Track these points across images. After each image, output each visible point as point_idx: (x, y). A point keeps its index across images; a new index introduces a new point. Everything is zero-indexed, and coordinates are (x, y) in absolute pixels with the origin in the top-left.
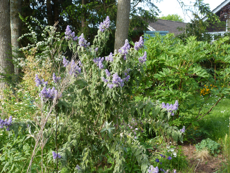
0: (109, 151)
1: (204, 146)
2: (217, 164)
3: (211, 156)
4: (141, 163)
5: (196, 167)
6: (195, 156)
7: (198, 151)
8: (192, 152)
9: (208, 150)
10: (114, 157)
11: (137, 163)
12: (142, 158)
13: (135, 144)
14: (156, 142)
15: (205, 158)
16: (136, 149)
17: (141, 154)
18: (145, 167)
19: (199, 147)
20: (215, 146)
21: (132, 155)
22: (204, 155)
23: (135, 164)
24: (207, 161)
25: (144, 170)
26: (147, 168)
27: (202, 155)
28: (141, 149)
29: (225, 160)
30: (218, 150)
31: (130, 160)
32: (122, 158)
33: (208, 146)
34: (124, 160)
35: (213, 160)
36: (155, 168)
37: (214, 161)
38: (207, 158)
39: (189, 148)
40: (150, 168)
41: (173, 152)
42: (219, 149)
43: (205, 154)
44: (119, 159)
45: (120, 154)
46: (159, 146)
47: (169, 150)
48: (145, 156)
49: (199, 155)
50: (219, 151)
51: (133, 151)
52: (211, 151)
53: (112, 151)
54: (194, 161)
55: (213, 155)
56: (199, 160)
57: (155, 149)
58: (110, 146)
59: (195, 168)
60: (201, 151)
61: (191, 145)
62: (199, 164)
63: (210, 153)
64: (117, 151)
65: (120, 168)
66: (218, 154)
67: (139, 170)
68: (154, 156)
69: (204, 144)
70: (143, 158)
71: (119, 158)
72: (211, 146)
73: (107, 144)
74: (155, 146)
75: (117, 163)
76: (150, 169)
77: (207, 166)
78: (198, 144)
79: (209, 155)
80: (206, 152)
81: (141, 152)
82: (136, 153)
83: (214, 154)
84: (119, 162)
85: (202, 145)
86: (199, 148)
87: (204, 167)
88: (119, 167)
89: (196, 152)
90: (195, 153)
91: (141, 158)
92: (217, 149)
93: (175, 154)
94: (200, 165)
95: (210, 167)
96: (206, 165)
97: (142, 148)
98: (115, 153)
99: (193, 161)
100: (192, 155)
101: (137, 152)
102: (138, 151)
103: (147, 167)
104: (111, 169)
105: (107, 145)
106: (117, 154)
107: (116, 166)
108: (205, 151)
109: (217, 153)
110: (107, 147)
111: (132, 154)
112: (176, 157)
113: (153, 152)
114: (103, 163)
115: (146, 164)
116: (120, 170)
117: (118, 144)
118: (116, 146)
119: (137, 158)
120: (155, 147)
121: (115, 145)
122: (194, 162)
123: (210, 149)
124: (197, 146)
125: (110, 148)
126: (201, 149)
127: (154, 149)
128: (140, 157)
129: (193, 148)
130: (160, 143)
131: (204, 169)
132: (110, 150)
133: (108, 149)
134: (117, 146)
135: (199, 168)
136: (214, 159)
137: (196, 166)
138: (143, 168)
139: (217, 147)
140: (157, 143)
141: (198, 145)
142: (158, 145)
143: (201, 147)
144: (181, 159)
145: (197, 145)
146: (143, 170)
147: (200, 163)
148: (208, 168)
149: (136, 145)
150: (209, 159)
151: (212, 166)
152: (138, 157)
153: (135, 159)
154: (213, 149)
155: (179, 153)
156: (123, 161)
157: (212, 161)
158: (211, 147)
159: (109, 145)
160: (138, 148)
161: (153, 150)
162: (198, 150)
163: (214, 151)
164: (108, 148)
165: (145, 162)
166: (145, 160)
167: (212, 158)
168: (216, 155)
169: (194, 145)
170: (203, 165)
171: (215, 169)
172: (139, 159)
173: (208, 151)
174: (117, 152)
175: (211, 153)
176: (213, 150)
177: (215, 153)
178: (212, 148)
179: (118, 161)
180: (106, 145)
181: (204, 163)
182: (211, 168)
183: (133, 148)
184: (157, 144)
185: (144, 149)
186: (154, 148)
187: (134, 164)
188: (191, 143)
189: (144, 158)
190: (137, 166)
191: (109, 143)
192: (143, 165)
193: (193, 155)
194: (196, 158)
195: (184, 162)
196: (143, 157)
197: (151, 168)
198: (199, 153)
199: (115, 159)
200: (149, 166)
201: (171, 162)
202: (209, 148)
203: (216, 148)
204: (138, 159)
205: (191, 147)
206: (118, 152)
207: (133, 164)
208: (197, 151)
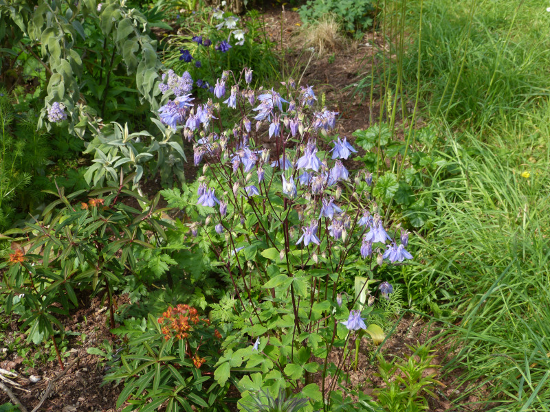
0: (25, 34)
1: (325, 9)
2: (363, 60)
3: (344, 39)
4: (135, 64)
5: (301, 73)
6: (297, 41)
7: (309, 26)
8: (290, 31)
9: (336, 21)
10: (44, 51)
11: (121, 70)
12: (137, 50)
13: (110, 5)
14: (177, 7)
15: (327, 45)
16: (114, 20)
17: (132, 36)
18: (148, 77)
19: (310, 14)
20: (356, 6)
21: (103, 45)
22: (325, 36)
23: (114, 72)
24: (333, 55)
25: (146, 85)
26: (156, 80)
27: (319, 37)
28: (133, 20)
29: (386, 47)
30: (365, 20)
31: (99, 60)
32: (69, 53)
33: (335, 10)
34: (79, 61)
35: (352, 48)
36: (181, 75)
37: (353, 52)
38: (332, 44)
39: (279, 18)
40: (163, 77)
41: (234, 30)
42: (367, 16)
43: (328, 33)
44: (62, 57)
45: (63, 39)
46: (188, 18)
47: (222, 24)
48: (147, 44)
49: (312, 37)
50: (369, 22)
51: (104, 28)
52: (345, 22)
53: (34, 34)
54: (296, 56)
55: (350, 35)
56: (313, 49)
57: (176, 28)
58: (26, 16)
59: (299, 77)
60: (317, 25)
61: (286, 10)
62: (310, 64)
63: (343, 30)
64: (50, 30)
65: (66, 86)
66: (366, 30)
67: (128, 89)
68: (173, 48)
69: (326, 4)
70: (140, 49)
71: (58, 53)
72: (344, 7)
73: (13, 11)
74: (174, 20)
75: (55, 71)
76: (166, 83)
77: (335, 69)
78: (305, 4)
79: (341, 35)
80: (331, 27)
81: (131, 29)
82: (116, 34)
83: (353, 31)
84: (61, 66)
85: (319, 6)
86: (309, 18)
87: (326, 72)
88: (62, 83)
89: (302, 28)
90: (298, 34)
91: (133, 50)
92: (363, 17)
93: (239, 36)
94: (315, 66)
95: (341, 69)
96: (331, 63)
97: (135, 17)
98: (45, 38)
99: (292, 56)
100: (290, 40)
101: (118, 33)
102: (123, 28)
103: (155, 75)
104: (38, 95)
105: (13, 15)
106: (51, 43)
107: (54, 80)
108: (329, 23)
109: (362, 29)
110: (16, 19)
111: (103, 42)
112: (242, 43)
113: (171, 37)
114: (7, 77)
115: (150, 67)
116: (66, 93)
117: (54, 9)
118: (44, 16)
119: (121, 51)
120: (173, 22)
121: (42, 13)
122: (296, 60)
123: (344, 16)
124: (303, 11)
125: (25, 23)
126: (315, 18)
127: (171, 28)
128: (131, 45)
129: (293, 17)
130: (189, 10)
131: (325, 78)
132: (26, 31)
133: (17, 28)
134: (49, 15)
135: (312, 75)
136: (355, 45)
137: (303, 68)
138: (142, 80)
139: (363, 9)
140: (182, 11)
141: (308, 8)
142: (185, 15)
143: (315, 14)
144: (258, 52)
145: (304, 7)
146: (142, 87)
147: (312, 61)
148: (337, 72)
149: (115, 7)
150: (339, 47)
151: (348, 66)
152: (123, 48)
153: (113, 57)
154: (351, 16)
155: (251, 33)
156: (73, 64)
157: (348, 51)
158: (344, 12)
159: (22, 14)
160: (121, 18)
161: (169, 32)
162: (306, 23)
163: (355, 23)
164: (20, 23)
165: (148, 62)
166: (148, 53)
167: (350, 43)
168: (359, 35)
169: (295, 9)
170: (321, 65)
171: (355, 75)
172: (127, 53)
173: (336, 25)
174: (52, 35)
175: (345, 28)
176: (353, 19)
177: (356, 29)
178: (347, 14)
179: (59, 63)
180: (9, 13)
181: (325, 60)
182: (345, 73)
183: (105, 19)
184: (180, 14)
185: (141, 18)
186: (172, 26)
187: (112, 73)
188: (285, 4)
189: (144, 49)
190: (121, 77)
191: (21, 8)
192: (141, 71)
193: (293, 38)
194: (300, 47)
195: (267, 59)
196: (140, 46)
197: (167, 77)
198: (311, 30)
199: (46, 59)
200: (160, 73)
201: (229, 63)
202: (340, 15)
203: (361, 13)
204: (124, 53)
205: (285, 16)
206: (56, 35)
207: (109, 74)
208: (303, 26)
